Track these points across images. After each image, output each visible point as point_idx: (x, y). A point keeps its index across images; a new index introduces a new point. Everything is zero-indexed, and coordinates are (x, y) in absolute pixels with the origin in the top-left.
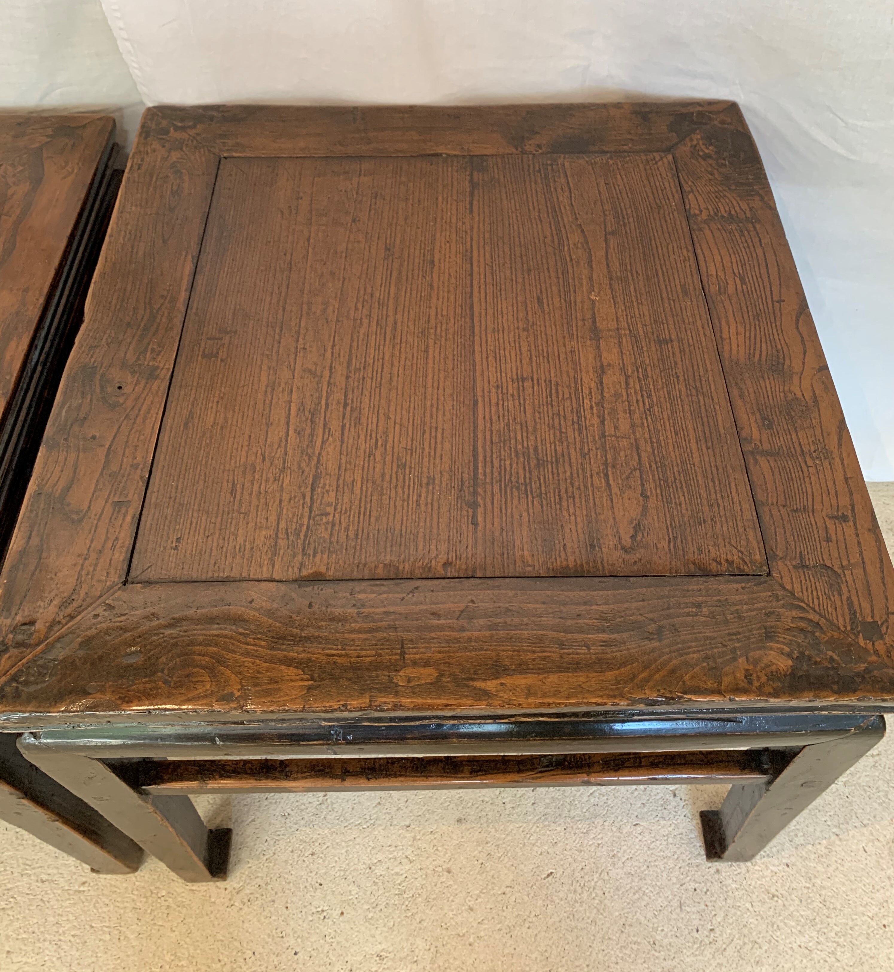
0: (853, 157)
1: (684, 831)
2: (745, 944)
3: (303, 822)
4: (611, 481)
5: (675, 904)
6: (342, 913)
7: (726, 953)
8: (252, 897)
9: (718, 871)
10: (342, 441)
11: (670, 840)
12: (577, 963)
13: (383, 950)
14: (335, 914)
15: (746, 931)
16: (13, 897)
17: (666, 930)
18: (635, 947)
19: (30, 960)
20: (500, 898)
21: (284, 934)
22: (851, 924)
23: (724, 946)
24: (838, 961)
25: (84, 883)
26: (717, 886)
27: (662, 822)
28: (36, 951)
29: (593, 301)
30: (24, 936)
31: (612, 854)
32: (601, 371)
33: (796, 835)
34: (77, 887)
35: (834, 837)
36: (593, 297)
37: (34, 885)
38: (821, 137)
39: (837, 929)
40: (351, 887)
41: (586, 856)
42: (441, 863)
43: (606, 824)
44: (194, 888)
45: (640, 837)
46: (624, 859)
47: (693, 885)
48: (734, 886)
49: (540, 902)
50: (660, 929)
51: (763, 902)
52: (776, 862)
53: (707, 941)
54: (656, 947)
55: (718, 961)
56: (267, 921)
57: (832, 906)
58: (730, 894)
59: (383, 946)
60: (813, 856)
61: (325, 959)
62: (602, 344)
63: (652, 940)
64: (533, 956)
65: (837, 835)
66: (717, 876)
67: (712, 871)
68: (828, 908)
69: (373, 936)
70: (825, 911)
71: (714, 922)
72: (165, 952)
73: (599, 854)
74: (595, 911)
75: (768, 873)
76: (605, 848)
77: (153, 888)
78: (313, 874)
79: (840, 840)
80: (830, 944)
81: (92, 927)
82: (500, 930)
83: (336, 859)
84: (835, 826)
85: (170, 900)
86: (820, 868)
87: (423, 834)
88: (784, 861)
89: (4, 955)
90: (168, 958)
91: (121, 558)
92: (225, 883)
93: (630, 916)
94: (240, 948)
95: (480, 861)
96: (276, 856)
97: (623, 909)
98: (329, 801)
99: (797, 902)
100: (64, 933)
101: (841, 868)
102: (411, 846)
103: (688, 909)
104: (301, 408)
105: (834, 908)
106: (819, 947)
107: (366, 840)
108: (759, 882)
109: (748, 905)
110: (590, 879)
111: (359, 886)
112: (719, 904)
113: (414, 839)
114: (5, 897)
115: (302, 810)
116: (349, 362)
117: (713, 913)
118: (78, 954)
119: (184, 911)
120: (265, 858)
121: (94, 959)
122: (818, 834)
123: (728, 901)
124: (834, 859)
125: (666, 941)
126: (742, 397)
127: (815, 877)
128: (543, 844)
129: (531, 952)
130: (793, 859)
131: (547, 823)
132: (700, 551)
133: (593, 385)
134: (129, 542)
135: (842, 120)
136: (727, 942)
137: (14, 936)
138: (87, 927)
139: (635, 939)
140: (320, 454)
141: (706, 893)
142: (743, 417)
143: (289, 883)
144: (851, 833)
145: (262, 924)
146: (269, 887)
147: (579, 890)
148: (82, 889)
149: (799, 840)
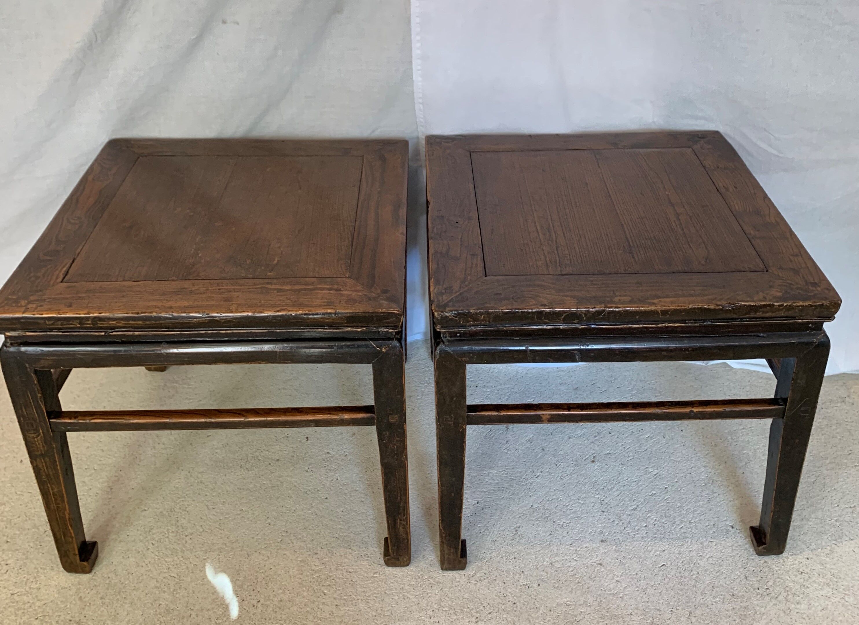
0: (781, 155)
1: (742, 544)
2: (788, 595)
3: (505, 544)
4: (691, 246)
5: (742, 576)
6: (539, 585)
7: (778, 599)
8: (482, 579)
9: (765, 562)
10: (565, 237)
11: (734, 548)
12: (688, 604)
13: (568, 601)
14: (535, 585)
15: (788, 589)
16: (333, 580)
17: (739, 589)
18: (722, 597)
19: (351, 609)
20: (634, 576)
21: (505, 595)
22: (851, 585)
23: (776, 596)
24: (847, 602)
25: (376, 573)
26: (767, 569)
27: (727, 540)
28: (354, 604)
29: (668, 195)
30: (345, 597)
31: (699, 555)
32: (678, 215)
33: (811, 545)
34: (372, 575)
35: (834, 546)
36: (667, 193)
37: (345, 574)
38: (764, 146)
39: (844, 587)
40: (543, 573)
41: (684, 556)
42: (595, 561)
43: (693, 541)
44: (444, 574)
45: (715, 547)
46: (707, 557)
47: (752, 569)
48: (777, 568)
49: (660, 578)
50: (735, 588)
51: (796, 576)
52: (801, 557)
53: (765, 594)
54: (735, 597)
55: (774, 603)
56: (493, 589)
57: (838, 577)
58: (775, 572)
59: (568, 599)
60: (822, 554)
61: (533, 606)
62: (676, 207)
63: (731, 594)
64: (661, 602)
65: (836, 545)
66: (765, 564)
67: (762, 562)
68: (836, 578)
69: (560, 595)
70: (835, 579)
71: (768, 585)
72: (434, 604)
73: (691, 555)
74: (694, 581)
75: (797, 562)
76: (694, 552)
77: (419, 575)
78: (517, 567)
79: (838, 546)
80: (839, 594)
81: (386, 593)
82: (638, 591)
83: (530, 560)
84: (834, 540)
85: (431, 580)
86: (828, 559)
87: (581, 548)
88: (806, 557)
89: (335, 607)
90: (436, 606)
91: (481, 269)
92: (464, 571)
93: (716, 583)
94: (479, 601)
95: (619, 560)
96: (492, 559)
97: (711, 580)
98: (519, 533)
99: (817, 575)
100: (369, 596)
101: (841, 560)
102: (575, 553)
103: (751, 579)
104: (542, 227)
105: (840, 578)
106: (834, 596)
107: (547, 551)
108: (792, 567)
109: (788, 578)
110: (688, 566)
111: (547, 573)
112: (769, 577)
113: (576, 550)
114: (329, 580)
115: (504, 538)
116: (559, 214)
117: (767, 581)
118: (380, 605)
119: (441, 585)
120: (485, 561)
121: (390, 608)
122: (824, 544)
123: (775, 575)
124: (836, 555)
125: (740, 594)
126: (744, 222)
127: (826, 564)
128: (656, 551)
129: (659, 600)
130: (811, 556)
131: (656, 541)
132: (736, 265)
133: (675, 219)
134: (482, 265)
135: (773, 136)
136: (778, 594)
137: (339, 597)
138: (383, 593)
139: (721, 593)
140: (556, 241)
141: (760, 572)
142: (745, 228)
143: (503, 571)
144: (844, 543)
145: (490, 591)
146: (491, 574)
147: (683, 572)
148: (375, 575)
149: (813, 546)
